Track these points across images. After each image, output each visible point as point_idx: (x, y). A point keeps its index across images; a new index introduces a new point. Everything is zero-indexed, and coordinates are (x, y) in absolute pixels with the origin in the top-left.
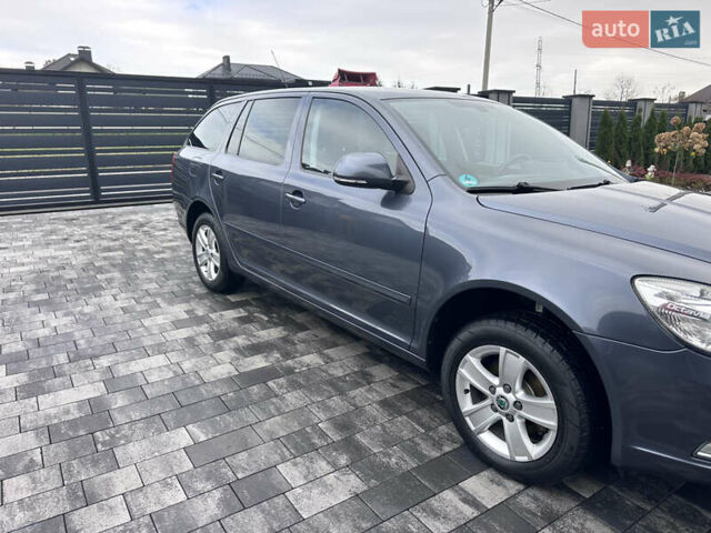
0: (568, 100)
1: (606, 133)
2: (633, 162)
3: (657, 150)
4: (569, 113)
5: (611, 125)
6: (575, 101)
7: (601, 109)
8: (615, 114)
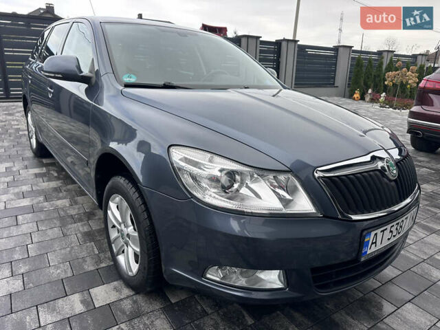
0: (336, 49)
1: (358, 71)
2: (373, 90)
3: (386, 83)
4: (336, 57)
5: (362, 66)
6: (341, 49)
7: (356, 55)
8: (365, 59)
